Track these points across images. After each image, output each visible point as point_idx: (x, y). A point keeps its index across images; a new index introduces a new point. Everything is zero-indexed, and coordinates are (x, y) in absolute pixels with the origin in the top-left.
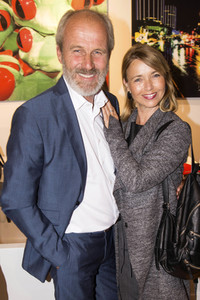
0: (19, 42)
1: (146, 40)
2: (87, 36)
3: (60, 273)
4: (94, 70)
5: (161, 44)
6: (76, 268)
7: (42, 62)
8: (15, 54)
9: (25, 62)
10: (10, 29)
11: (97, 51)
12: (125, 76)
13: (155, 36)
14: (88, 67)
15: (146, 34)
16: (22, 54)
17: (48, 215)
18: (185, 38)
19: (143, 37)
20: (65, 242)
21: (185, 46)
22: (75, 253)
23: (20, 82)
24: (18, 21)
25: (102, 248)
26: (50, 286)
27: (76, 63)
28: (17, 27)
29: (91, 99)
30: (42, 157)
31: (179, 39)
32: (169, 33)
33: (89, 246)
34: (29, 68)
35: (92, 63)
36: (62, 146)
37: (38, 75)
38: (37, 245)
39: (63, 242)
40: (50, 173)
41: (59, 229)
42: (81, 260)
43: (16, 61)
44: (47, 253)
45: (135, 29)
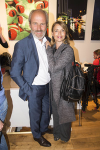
0: (19, 21)
1: (61, 20)
2: (39, 19)
3: (30, 98)
4: (41, 31)
5: (67, 22)
6: (35, 96)
7: (26, 27)
8: (17, 25)
9: (20, 27)
10: (16, 16)
11: (42, 24)
12: (52, 31)
13: (64, 19)
14: (39, 29)
15: (61, 18)
16: (19, 25)
17: (26, 79)
18: (75, 20)
19: (60, 19)
20: (32, 88)
21: (74, 23)
22: (35, 92)
23: (19, 34)
24: (18, 14)
25: (45, 90)
26: (27, 102)
27: (35, 28)
28: (18, 16)
29: (41, 40)
30: (24, 60)
31: (73, 20)
32: (69, 18)
33: (40, 90)
34: (21, 29)
35: (40, 28)
36: (31, 56)
37: (25, 32)
38: (22, 89)
39: (31, 88)
40: (27, 65)
41: (30, 84)
42: (37, 94)
43: (17, 27)
44: (25, 91)
45: (58, 17)
